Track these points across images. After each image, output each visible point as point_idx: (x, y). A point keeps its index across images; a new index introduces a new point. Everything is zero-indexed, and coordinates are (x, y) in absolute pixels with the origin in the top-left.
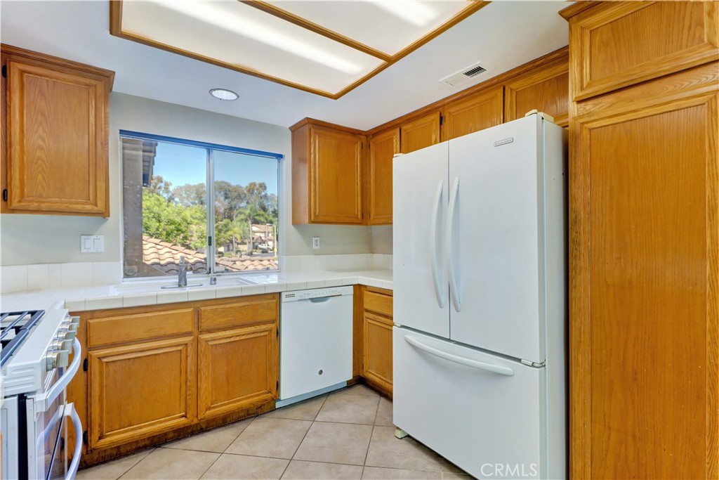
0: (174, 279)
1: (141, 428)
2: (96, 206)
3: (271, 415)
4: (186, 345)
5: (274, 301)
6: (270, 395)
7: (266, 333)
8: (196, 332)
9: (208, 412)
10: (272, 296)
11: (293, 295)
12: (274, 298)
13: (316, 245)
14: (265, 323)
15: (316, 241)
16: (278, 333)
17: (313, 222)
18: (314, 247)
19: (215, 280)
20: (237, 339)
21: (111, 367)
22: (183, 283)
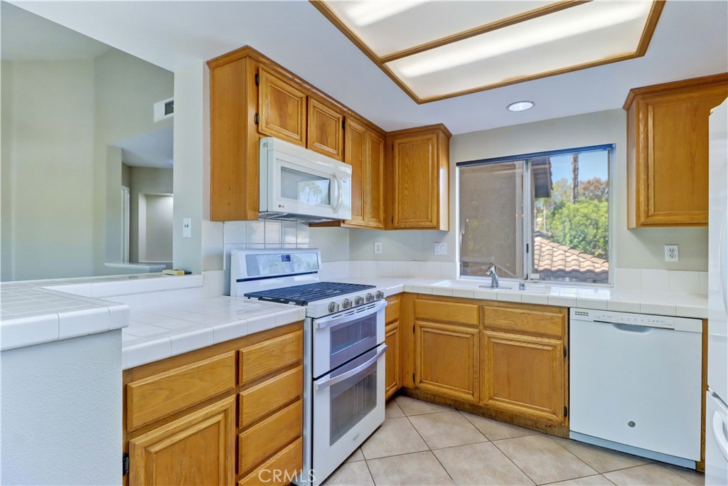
0: (488, 281)
1: (443, 387)
2: (432, 222)
3: (559, 441)
4: (473, 335)
5: (561, 315)
6: (554, 416)
7: (550, 348)
8: (481, 327)
9: (491, 401)
10: (557, 310)
11: (587, 314)
12: (560, 312)
13: (672, 256)
14: (549, 336)
15: (672, 251)
16: (566, 353)
17: (644, 225)
18: (667, 259)
19: (523, 285)
20: (518, 344)
21: (427, 335)
22: (495, 285)
